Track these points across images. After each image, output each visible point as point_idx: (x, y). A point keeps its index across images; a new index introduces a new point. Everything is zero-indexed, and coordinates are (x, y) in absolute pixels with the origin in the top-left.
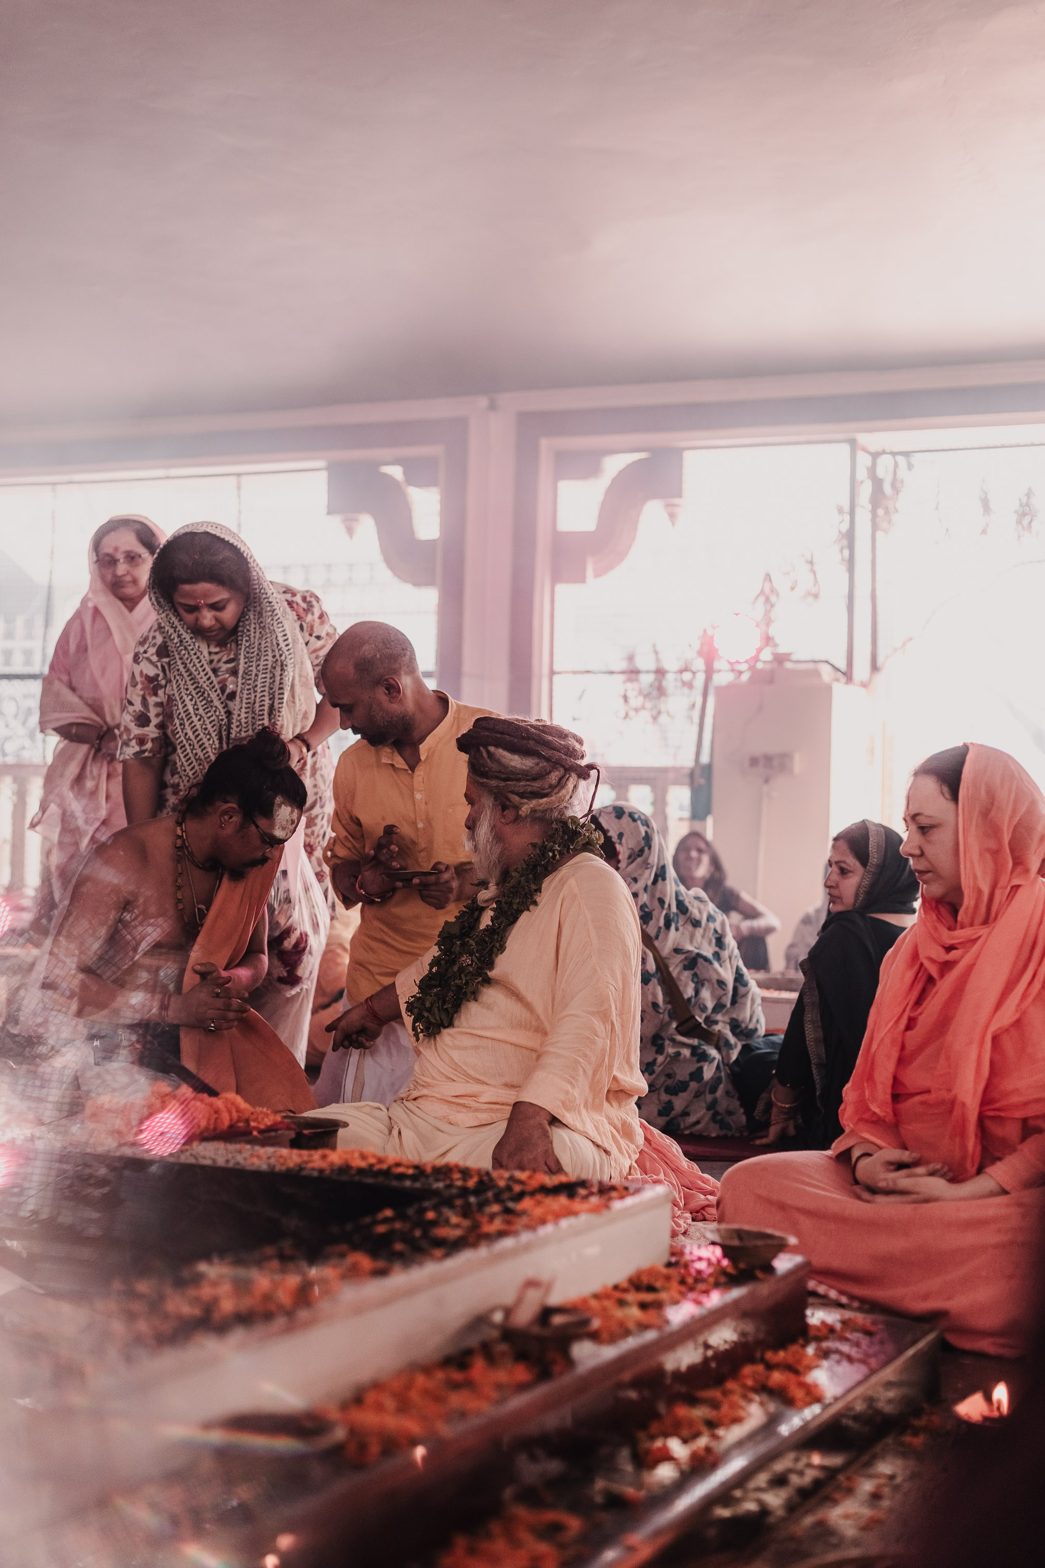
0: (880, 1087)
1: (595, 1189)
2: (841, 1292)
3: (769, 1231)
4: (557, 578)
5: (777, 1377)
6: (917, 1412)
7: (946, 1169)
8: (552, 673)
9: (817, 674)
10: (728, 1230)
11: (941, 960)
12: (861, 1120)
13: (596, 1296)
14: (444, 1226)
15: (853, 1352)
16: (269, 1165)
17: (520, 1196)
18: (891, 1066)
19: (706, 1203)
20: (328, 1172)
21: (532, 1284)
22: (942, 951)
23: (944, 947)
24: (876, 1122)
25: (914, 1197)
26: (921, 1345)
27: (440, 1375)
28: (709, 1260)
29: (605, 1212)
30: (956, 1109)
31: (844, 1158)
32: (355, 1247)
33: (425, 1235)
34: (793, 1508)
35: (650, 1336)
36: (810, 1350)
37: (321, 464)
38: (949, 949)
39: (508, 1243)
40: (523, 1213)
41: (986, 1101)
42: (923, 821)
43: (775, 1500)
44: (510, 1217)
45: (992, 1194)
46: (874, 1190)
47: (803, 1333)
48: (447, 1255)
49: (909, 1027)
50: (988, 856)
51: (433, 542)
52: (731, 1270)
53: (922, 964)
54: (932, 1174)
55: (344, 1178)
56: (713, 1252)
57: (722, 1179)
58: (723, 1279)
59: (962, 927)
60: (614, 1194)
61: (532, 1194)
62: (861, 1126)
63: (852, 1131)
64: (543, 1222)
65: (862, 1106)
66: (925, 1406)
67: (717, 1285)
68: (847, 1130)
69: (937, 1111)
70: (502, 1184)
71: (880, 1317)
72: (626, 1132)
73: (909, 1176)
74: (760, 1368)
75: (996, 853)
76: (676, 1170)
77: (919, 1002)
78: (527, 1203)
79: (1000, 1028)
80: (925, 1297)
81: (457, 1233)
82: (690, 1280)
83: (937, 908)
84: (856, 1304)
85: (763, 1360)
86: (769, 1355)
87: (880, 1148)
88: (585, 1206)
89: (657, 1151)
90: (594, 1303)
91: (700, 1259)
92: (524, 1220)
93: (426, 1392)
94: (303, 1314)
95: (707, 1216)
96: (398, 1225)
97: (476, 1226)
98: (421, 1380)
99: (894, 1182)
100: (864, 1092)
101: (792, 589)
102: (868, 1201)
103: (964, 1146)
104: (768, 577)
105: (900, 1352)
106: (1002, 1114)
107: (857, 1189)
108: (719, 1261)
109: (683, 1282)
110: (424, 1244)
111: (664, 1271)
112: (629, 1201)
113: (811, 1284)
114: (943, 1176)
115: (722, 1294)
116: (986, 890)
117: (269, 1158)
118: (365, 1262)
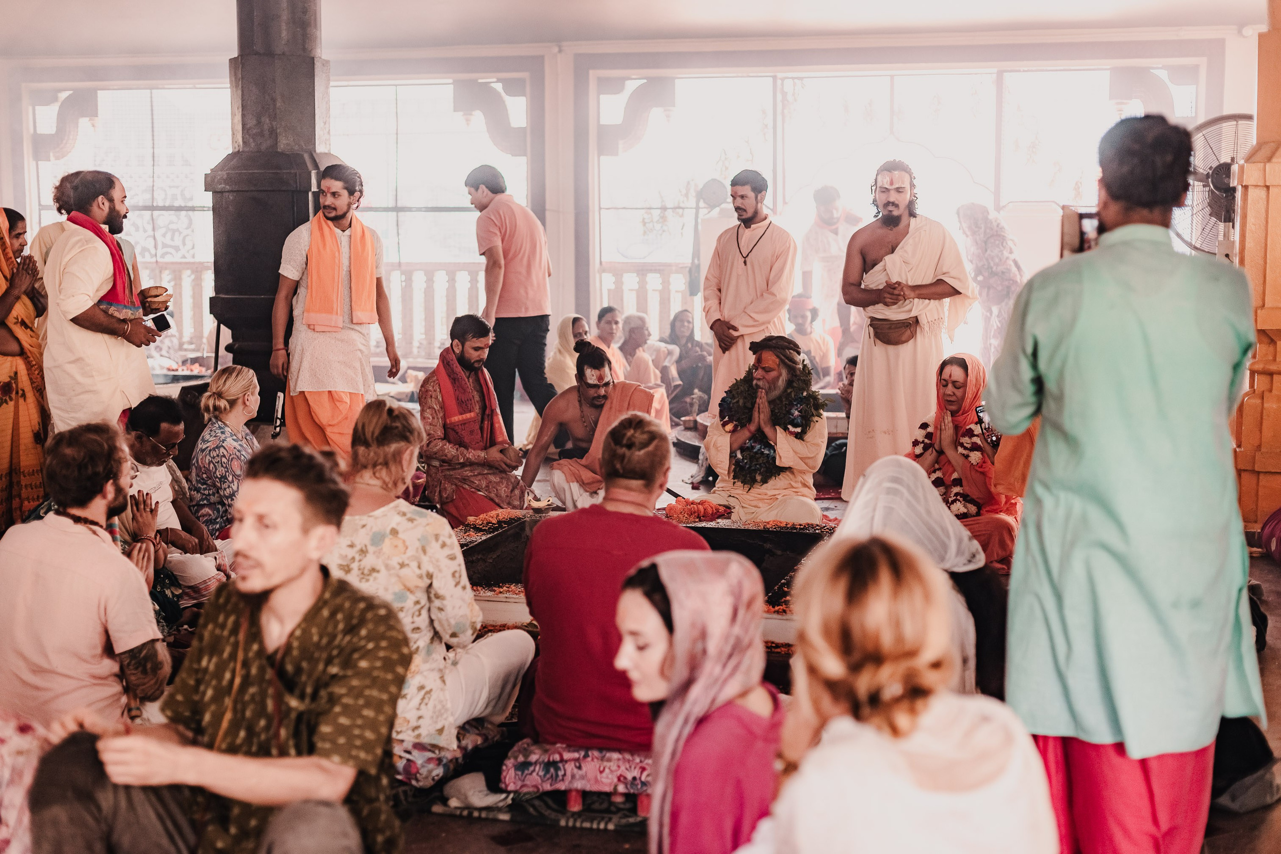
4: (601, 152)
8: (600, 209)
37: (451, 81)
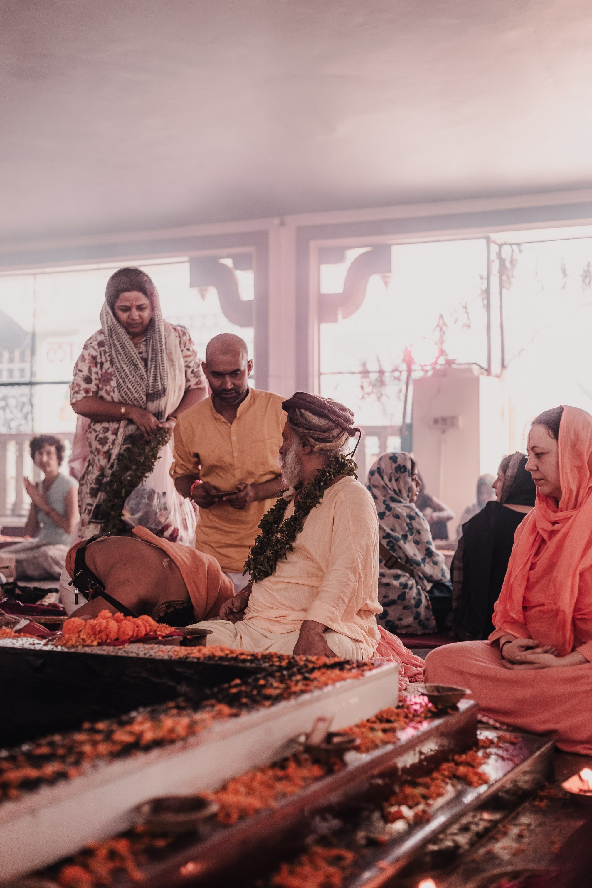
0: (515, 602)
1: (355, 665)
2: (496, 721)
3: (455, 687)
4: (321, 320)
5: (462, 770)
6: (542, 788)
7: (554, 649)
8: (320, 374)
9: (470, 371)
10: (431, 687)
11: (549, 530)
12: (505, 622)
13: (357, 726)
14: (269, 688)
15: (505, 754)
16: (169, 656)
17: (312, 670)
18: (522, 590)
19: (417, 672)
20: (202, 659)
21: (321, 719)
22: (550, 524)
23: (551, 522)
24: (513, 622)
25: (536, 665)
26: (543, 749)
27: (270, 773)
28: (421, 704)
29: (361, 678)
30: (560, 614)
31: (496, 644)
32: (220, 701)
33: (259, 693)
34: (472, 844)
35: (390, 747)
36: (480, 754)
37: (185, 259)
38: (554, 523)
39: (306, 697)
40: (315, 679)
41: (577, 609)
42: (538, 450)
43: (463, 840)
44: (307, 682)
45: (581, 663)
46: (513, 662)
47: (476, 744)
48: (272, 704)
49: (531, 568)
50: (575, 470)
51: (250, 302)
52: (433, 709)
53: (538, 532)
54: (546, 652)
55: (212, 662)
56: (423, 700)
57: (426, 658)
58: (429, 715)
59: (561, 511)
60: (366, 668)
61: (319, 668)
62: (505, 625)
63: (500, 628)
64: (326, 684)
65: (505, 613)
66: (546, 784)
67: (426, 718)
68: (497, 628)
69: (548, 616)
70: (302, 663)
71: (519, 735)
72: (371, 633)
73: (532, 653)
74: (452, 765)
75: (580, 468)
76: (399, 654)
77: (537, 554)
78: (316, 674)
79: (583, 569)
80: (544, 722)
81: (278, 692)
82: (410, 716)
83: (546, 500)
84: (504, 727)
85: (453, 760)
86: (456, 757)
87: (516, 638)
88: (350, 675)
89: (388, 643)
90: (356, 730)
91: (416, 703)
92: (316, 683)
93: (262, 783)
94: (192, 740)
95: (418, 679)
96: (243, 688)
97: (288, 688)
98: (259, 776)
99: (525, 657)
100: (506, 606)
101: (455, 323)
102: (510, 669)
103: (564, 636)
104: (441, 317)
105: (532, 753)
106: (585, 617)
107: (503, 661)
108: (427, 705)
109: (406, 717)
110: (258, 698)
111: (396, 711)
112: (375, 671)
113: (479, 717)
114: (552, 653)
115: (429, 723)
116: (575, 489)
117: (169, 652)
118: (226, 709)
